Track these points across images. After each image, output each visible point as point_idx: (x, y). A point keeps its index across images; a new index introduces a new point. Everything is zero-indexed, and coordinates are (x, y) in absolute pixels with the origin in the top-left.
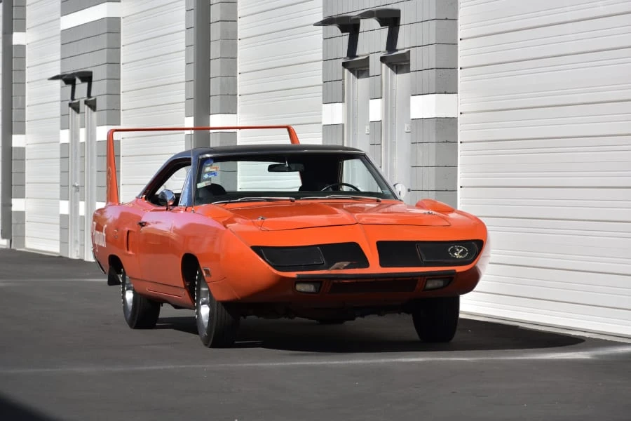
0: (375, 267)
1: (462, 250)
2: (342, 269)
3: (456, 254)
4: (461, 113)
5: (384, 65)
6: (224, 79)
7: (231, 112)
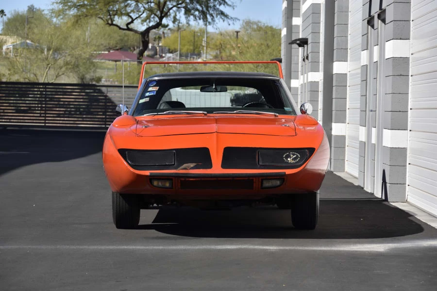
0: (217, 168)
1: (295, 156)
2: (190, 170)
3: (289, 159)
4: (412, 54)
5: (380, 21)
6: (339, 38)
7: (343, 60)
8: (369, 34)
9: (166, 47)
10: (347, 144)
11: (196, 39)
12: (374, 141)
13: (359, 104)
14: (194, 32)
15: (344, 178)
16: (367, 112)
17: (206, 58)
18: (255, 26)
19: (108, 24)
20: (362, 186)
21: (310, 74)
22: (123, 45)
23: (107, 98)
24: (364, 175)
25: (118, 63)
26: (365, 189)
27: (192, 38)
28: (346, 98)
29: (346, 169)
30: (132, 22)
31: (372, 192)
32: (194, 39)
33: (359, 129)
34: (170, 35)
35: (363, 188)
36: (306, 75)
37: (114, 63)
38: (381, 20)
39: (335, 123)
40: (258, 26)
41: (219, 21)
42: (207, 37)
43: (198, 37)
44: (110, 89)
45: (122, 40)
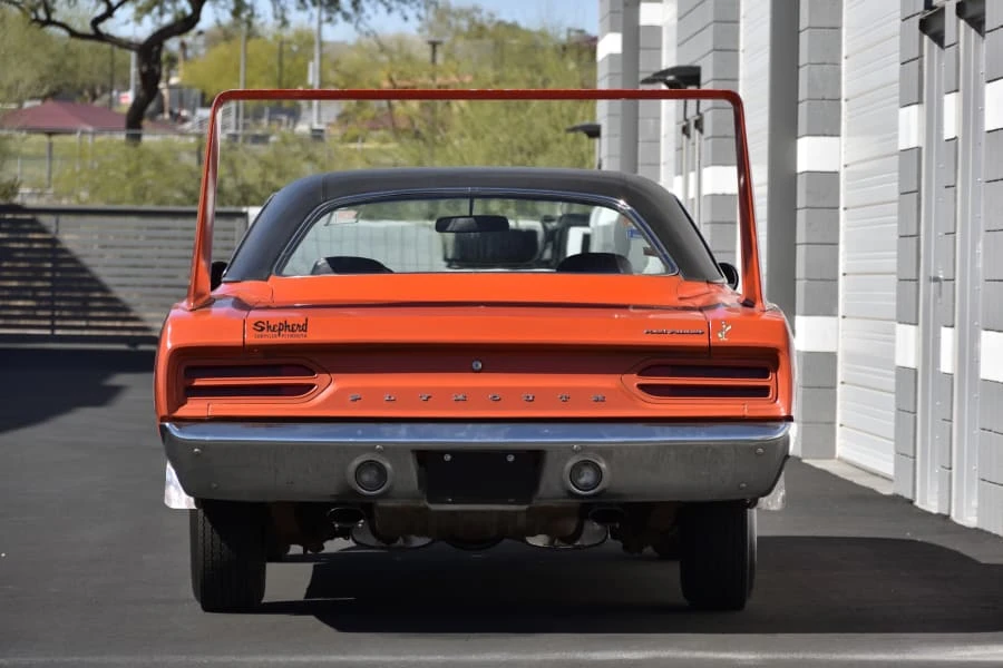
5: (962, 22)
6: (816, 69)
7: (827, 131)
8: (925, 58)
9: (190, 88)
10: (840, 378)
11: (287, 62)
12: (947, 363)
13: (895, 261)
14: (282, 43)
15: (842, 476)
16: (922, 282)
17: (319, 122)
18: (464, 24)
19: (37, 20)
20: (909, 496)
21: (708, 172)
22: (60, 82)
23: (58, 246)
24: (915, 464)
25: (55, 139)
26: (917, 503)
27: (274, 61)
28: (837, 244)
29: (841, 449)
30: (110, 12)
31: (946, 513)
32: (281, 64)
33: (894, 334)
34: (202, 51)
35: (911, 502)
36: (692, 176)
37: (44, 138)
38: (966, 20)
39: (807, 314)
40: (472, 22)
41: (376, 12)
42: (321, 57)
43: (294, 56)
44: (63, 219)
45: (57, 68)
